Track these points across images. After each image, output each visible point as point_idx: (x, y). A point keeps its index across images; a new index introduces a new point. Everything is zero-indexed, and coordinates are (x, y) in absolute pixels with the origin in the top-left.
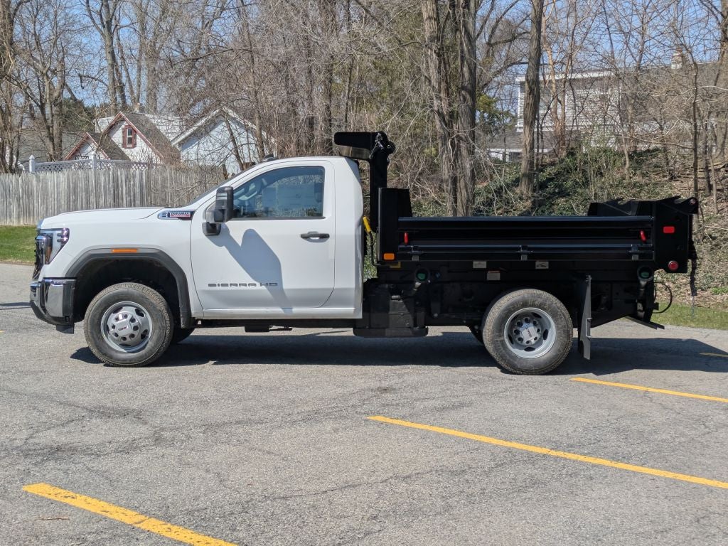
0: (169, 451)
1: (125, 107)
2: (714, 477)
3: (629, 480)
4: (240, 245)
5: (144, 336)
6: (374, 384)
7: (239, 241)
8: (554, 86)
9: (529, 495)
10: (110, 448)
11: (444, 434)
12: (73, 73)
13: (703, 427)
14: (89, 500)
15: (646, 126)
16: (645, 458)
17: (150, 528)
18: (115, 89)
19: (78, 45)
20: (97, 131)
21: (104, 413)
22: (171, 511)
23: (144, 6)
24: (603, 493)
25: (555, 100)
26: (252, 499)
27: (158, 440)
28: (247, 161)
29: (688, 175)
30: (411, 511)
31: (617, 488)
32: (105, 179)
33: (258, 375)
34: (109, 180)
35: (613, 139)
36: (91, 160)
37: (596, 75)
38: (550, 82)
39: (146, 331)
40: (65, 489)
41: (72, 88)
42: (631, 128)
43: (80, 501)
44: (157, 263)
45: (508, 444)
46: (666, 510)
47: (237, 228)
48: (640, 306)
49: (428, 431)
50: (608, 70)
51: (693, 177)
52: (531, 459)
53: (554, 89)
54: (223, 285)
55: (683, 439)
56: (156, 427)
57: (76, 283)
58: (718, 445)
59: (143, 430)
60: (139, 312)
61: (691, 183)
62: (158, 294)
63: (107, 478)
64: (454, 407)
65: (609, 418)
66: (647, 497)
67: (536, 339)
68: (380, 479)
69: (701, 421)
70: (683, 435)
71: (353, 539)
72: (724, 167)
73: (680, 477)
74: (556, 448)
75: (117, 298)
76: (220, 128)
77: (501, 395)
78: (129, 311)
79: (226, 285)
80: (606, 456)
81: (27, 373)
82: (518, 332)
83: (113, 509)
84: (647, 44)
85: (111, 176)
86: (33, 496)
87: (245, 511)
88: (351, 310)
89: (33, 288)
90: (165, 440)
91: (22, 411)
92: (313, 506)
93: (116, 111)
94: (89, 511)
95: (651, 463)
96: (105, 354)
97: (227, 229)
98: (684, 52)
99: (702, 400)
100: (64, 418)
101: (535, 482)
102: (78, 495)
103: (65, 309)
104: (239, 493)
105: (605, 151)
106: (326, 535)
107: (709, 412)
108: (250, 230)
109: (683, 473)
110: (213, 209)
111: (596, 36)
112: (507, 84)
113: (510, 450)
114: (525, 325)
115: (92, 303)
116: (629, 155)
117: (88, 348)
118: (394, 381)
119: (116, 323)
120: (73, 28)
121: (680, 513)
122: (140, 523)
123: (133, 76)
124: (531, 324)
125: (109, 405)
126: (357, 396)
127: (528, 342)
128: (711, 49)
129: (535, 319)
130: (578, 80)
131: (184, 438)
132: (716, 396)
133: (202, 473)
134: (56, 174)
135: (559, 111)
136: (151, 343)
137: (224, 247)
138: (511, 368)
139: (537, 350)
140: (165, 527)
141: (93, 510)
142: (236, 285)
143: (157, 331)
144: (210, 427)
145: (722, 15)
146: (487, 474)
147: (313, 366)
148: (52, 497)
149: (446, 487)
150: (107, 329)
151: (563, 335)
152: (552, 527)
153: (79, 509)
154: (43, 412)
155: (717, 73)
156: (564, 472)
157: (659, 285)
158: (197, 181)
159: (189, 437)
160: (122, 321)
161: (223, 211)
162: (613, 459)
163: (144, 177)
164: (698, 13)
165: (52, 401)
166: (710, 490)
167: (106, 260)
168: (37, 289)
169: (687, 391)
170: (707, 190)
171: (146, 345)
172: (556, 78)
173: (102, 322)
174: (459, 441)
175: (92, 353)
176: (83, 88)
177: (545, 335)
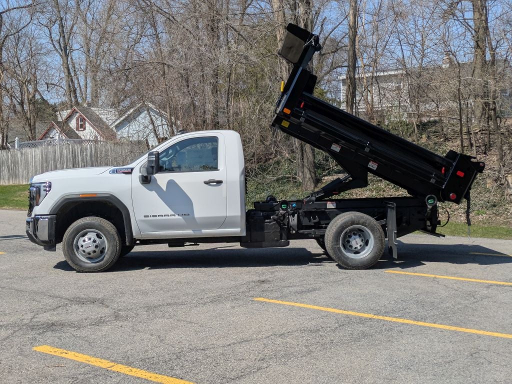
0: (125, 323)
1: (77, 103)
2: (481, 329)
3: (426, 332)
4: (165, 190)
5: (102, 252)
6: (256, 278)
7: (164, 188)
8: (365, 81)
9: (361, 343)
10: (86, 323)
11: (304, 308)
12: (41, 82)
13: (473, 298)
14: (77, 354)
15: (427, 106)
16: (436, 318)
17: (119, 370)
18: (70, 91)
19: (45, 63)
20: (60, 120)
21: (80, 301)
22: (131, 359)
23: (88, 36)
24: (410, 340)
25: (366, 90)
26: (182, 351)
27: (117, 317)
28: (162, 136)
29: (456, 137)
30: (286, 355)
31: (418, 337)
32: (67, 152)
33: (179, 275)
34: (69, 152)
35: (406, 115)
36: (56, 139)
37: (393, 73)
38: (363, 78)
39: (104, 249)
40: (60, 348)
41: (41, 92)
42: (418, 106)
43: (71, 355)
44: (110, 203)
45: (346, 312)
46: (451, 349)
47: (162, 179)
48: (428, 223)
49: (293, 306)
50: (401, 69)
51: (460, 138)
52: (362, 321)
53: (365, 83)
54: (153, 216)
55: (460, 306)
56: (115, 309)
57: (57, 217)
58: (482, 309)
59: (107, 311)
60: (99, 236)
61: (459, 142)
62: (111, 224)
63: (87, 341)
64: (309, 291)
65: (411, 295)
66: (439, 342)
67: (361, 246)
68: (264, 336)
69: (471, 294)
70: (459, 303)
71: (250, 373)
72: (480, 131)
73: (459, 329)
74: (378, 314)
75: (84, 227)
76: (143, 115)
77: (339, 283)
78: (92, 235)
79: (156, 216)
80: (410, 318)
81: (26, 278)
82: (349, 242)
83: (93, 359)
84: (426, 51)
85: (71, 150)
86: (40, 353)
87: (178, 358)
88: (238, 230)
89: (28, 223)
90: (122, 317)
91: (26, 301)
92: (223, 354)
93: (72, 106)
94: (78, 361)
95: (440, 321)
96: (77, 265)
97: (155, 180)
98: (451, 56)
99: (471, 282)
100: (54, 306)
101: (365, 335)
102: (69, 352)
103: (50, 235)
104: (173, 347)
105: (401, 123)
106: (232, 371)
107: (477, 289)
108: (171, 180)
109: (461, 327)
110: (146, 166)
111: (392, 47)
112: (334, 80)
113: (347, 316)
114: (353, 237)
115: (67, 231)
116: (417, 125)
117: (66, 261)
118: (268, 276)
119: (83, 244)
120: (41, 52)
121: (460, 351)
122: (111, 367)
123: (82, 83)
124: (357, 236)
125: (83, 296)
126: (245, 286)
127: (356, 248)
128: (468, 53)
129: (360, 232)
130: (381, 76)
131: (134, 315)
132: (481, 279)
133: (148, 336)
134: (33, 149)
135: (369, 98)
136: (107, 256)
137: (154, 192)
138: (345, 265)
139: (362, 253)
140: (127, 369)
141: (80, 360)
142: (162, 216)
143: (111, 248)
144: (149, 308)
145: (475, 31)
146: (334, 331)
147: (214, 268)
148: (53, 353)
149: (307, 340)
150: (78, 248)
151: (379, 243)
152: (378, 362)
153: (71, 360)
154: (40, 302)
155: (473, 69)
156: (384, 328)
157: (440, 210)
158: (129, 151)
159: (137, 315)
160: (87, 242)
161: (152, 167)
162: (415, 320)
163: (93, 150)
164: (459, 30)
165: (45, 295)
166: (479, 337)
167: (77, 202)
168: (31, 223)
169: (462, 277)
170: (470, 147)
171: (104, 257)
172: (367, 75)
173: (74, 243)
174: (314, 311)
175: (68, 264)
176: (49, 92)
177: (367, 243)
